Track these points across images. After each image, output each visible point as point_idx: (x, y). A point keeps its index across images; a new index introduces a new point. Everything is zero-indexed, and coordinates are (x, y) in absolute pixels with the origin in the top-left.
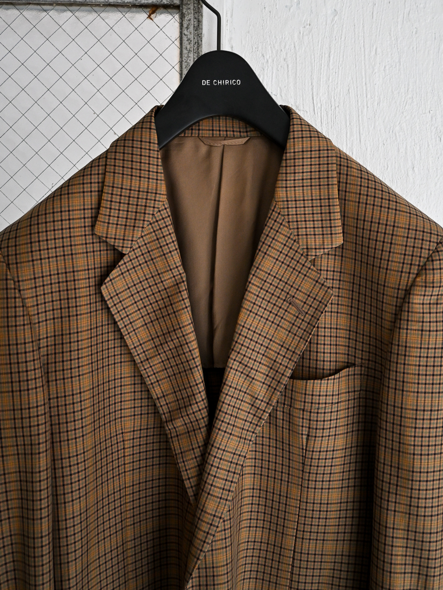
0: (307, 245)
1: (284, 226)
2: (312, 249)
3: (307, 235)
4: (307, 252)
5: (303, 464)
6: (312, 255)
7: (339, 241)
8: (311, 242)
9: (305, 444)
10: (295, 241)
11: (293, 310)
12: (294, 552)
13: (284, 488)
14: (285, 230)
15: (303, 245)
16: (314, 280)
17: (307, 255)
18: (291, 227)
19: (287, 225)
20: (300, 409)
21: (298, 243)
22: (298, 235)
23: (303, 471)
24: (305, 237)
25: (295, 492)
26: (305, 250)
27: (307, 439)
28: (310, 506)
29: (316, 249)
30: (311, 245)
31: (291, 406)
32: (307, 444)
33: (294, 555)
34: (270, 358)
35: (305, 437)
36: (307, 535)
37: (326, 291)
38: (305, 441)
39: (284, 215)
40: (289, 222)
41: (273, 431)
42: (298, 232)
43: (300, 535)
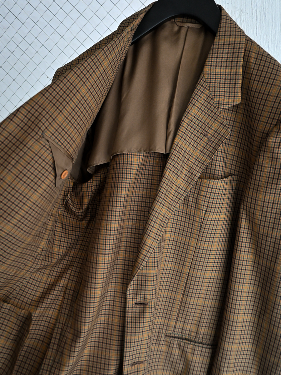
0: (219, 102)
1: (207, 89)
2: (221, 104)
3: (219, 95)
4: (219, 106)
5: (201, 227)
6: (221, 108)
7: (238, 101)
8: (222, 100)
9: (203, 216)
10: (212, 99)
11: (205, 139)
12: (188, 275)
13: (187, 240)
14: (207, 92)
15: (216, 102)
16: (220, 123)
17: (218, 108)
18: (211, 90)
19: (208, 88)
20: (204, 196)
21: (214, 100)
22: (214, 95)
23: (200, 231)
24: (218, 96)
25: (193, 242)
26: (217, 105)
27: (205, 213)
28: (201, 251)
29: (224, 104)
30: (221, 102)
31: (198, 194)
32: (204, 216)
33: (188, 277)
34: (189, 166)
35: (204, 212)
36: (197, 267)
37: (227, 130)
38: (204, 214)
39: (207, 83)
40: (210, 87)
41: (185, 208)
42: (214, 93)
43: (193, 266)
